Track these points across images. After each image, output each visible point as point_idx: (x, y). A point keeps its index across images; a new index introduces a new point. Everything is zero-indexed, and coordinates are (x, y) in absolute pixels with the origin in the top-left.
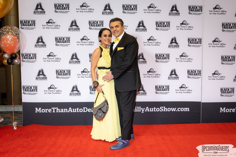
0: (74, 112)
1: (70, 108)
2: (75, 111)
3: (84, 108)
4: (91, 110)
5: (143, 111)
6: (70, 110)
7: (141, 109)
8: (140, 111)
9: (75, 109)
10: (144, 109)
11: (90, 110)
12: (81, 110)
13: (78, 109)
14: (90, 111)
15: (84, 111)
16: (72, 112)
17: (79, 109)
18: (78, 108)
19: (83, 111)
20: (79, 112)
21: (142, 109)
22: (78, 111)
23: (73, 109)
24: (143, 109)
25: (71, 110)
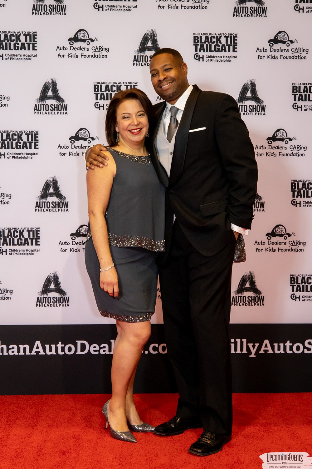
0: (48, 353)
1: (38, 343)
2: (51, 350)
3: (79, 342)
4: (100, 348)
5: (253, 351)
6: (38, 347)
7: (248, 347)
8: (245, 351)
9: (53, 346)
10: (257, 345)
11: (97, 348)
12: (69, 350)
13: (60, 345)
14: (97, 353)
15: (79, 352)
16: (42, 353)
17: (63, 345)
18: (60, 343)
19: (76, 351)
20: (63, 353)
21: (250, 345)
22: (60, 353)
23: (47, 346)
24: (254, 346)
25: (41, 349)
